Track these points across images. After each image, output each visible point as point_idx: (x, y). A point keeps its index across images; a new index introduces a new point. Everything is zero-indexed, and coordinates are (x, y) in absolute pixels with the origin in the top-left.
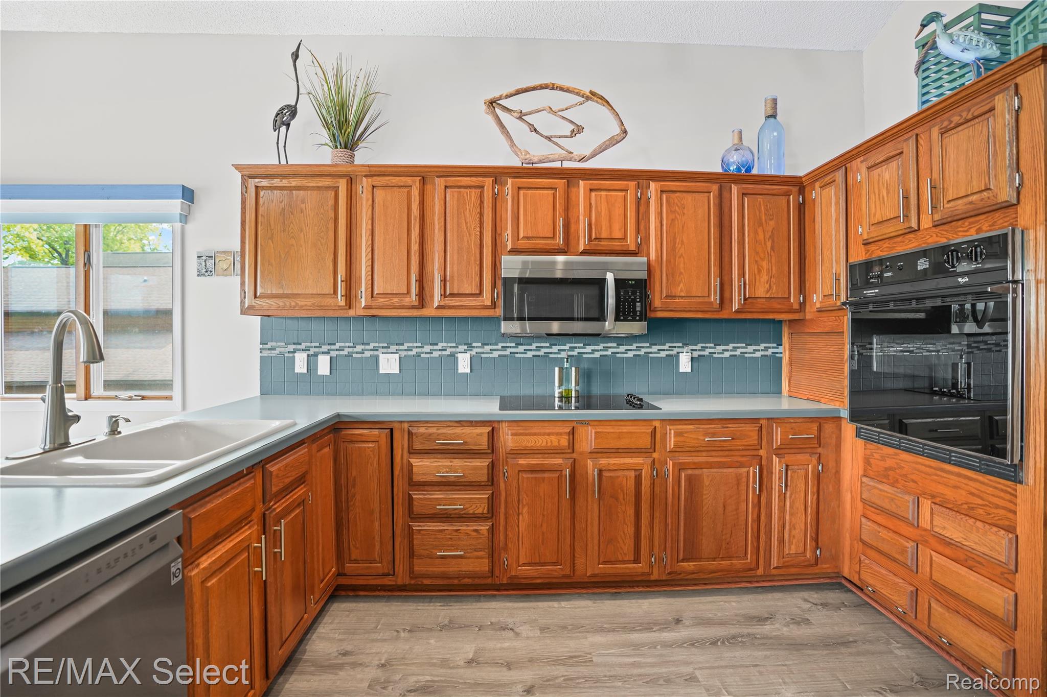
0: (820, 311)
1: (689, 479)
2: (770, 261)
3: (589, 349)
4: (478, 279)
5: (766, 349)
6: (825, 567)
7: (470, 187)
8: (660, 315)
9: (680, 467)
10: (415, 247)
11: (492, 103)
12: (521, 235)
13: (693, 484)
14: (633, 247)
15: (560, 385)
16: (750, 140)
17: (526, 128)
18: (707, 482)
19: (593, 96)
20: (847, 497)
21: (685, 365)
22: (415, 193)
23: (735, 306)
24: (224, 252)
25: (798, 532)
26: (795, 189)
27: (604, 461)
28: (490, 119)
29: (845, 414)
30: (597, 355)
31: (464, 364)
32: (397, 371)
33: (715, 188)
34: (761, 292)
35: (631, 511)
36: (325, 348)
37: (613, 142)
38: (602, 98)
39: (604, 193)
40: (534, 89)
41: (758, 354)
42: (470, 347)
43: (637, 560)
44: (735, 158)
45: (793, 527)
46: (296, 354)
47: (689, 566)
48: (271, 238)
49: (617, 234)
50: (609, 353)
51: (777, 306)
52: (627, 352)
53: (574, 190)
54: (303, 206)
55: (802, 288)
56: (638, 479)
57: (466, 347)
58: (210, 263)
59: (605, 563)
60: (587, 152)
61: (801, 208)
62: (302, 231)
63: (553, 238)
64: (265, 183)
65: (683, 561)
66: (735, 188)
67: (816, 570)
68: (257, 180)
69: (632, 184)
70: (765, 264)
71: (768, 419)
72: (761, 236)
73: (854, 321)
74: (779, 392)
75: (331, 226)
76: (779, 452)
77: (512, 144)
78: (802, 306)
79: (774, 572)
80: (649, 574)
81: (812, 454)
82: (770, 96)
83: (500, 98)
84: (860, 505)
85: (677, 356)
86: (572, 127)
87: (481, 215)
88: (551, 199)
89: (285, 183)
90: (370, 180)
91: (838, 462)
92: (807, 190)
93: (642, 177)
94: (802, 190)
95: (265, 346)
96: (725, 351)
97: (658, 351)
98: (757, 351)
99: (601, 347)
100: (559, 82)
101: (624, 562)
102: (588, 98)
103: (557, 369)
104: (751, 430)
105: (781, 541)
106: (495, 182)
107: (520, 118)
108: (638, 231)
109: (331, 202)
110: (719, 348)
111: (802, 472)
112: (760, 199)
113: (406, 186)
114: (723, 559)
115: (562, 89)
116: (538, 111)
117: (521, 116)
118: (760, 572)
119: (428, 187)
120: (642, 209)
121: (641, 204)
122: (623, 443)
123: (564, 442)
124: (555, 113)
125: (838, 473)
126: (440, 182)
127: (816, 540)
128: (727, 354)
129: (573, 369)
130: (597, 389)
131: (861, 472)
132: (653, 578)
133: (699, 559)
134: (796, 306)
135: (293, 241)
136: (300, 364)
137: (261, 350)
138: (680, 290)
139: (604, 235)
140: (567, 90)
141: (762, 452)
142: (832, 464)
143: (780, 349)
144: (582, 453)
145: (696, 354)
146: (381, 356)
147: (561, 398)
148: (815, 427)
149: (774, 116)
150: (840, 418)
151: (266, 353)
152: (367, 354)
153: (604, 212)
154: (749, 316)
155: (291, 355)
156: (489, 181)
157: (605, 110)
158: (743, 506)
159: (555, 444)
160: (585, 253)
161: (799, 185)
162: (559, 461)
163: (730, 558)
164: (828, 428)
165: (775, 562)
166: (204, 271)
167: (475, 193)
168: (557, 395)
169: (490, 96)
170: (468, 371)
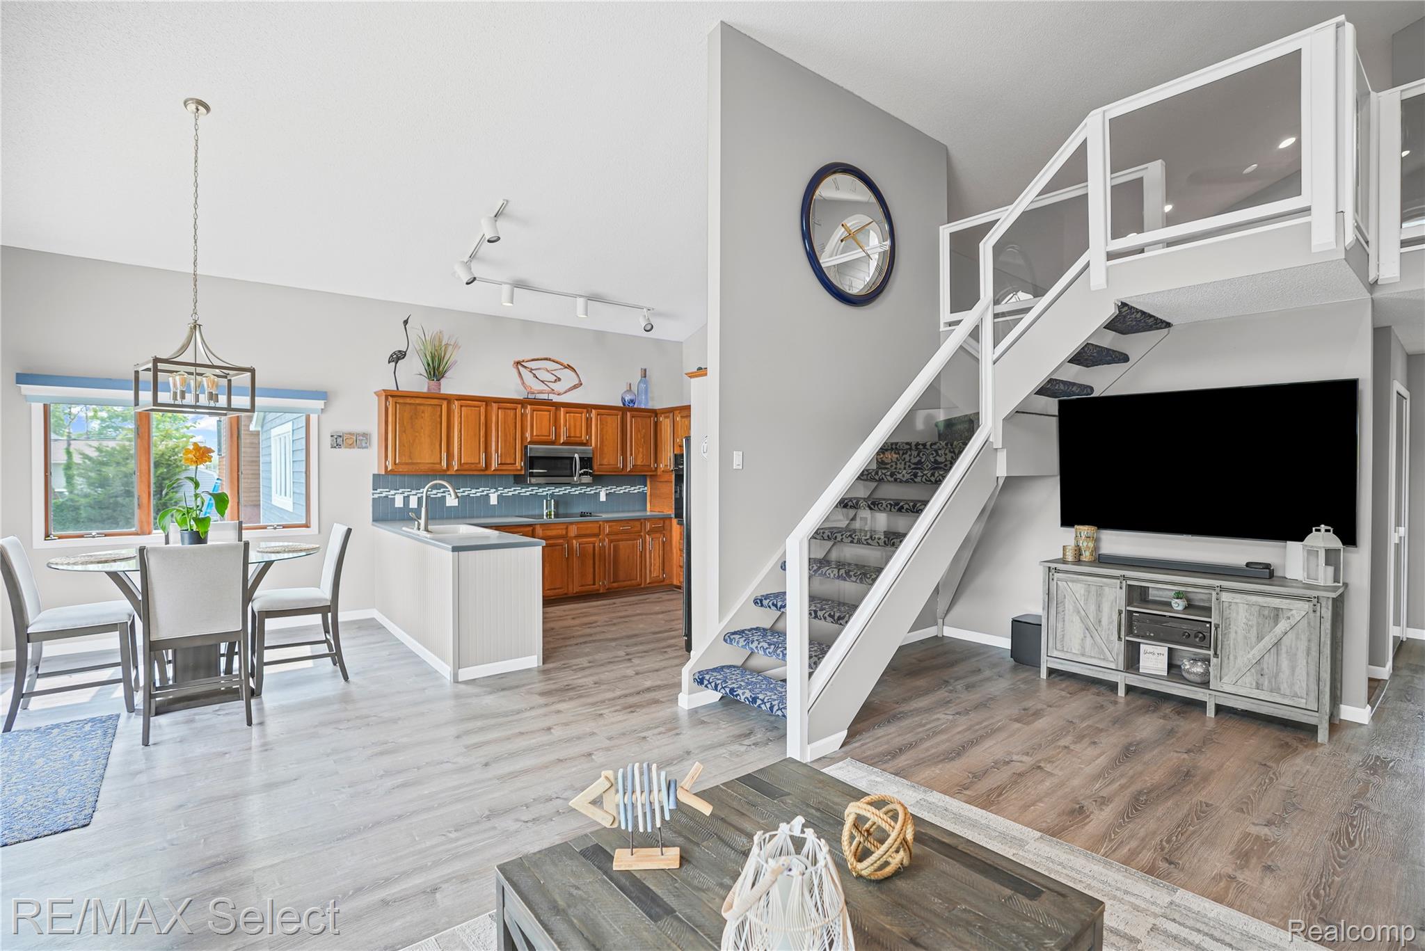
0: (663, 471)
1: (614, 546)
2: (643, 449)
3: (557, 490)
4: (514, 456)
5: (639, 488)
6: (667, 582)
7: (510, 409)
8: (596, 473)
9: (611, 541)
10: (482, 439)
11: (518, 363)
12: (535, 434)
13: (616, 549)
14: (585, 441)
15: (547, 508)
16: (635, 389)
17: (532, 375)
18: (621, 547)
19: (569, 367)
20: (674, 551)
21: (603, 498)
22: (483, 410)
23: (628, 469)
24: (350, 434)
25: (657, 567)
26: (654, 415)
27: (580, 540)
28: (515, 371)
29: (673, 516)
30: (561, 493)
31: (494, 500)
32: (457, 505)
33: (621, 413)
34: (639, 463)
35: (591, 562)
36: (414, 492)
37: (575, 387)
38: (573, 368)
39: (572, 415)
40: (541, 360)
41: (636, 491)
42: (497, 490)
43: (594, 584)
44: (627, 398)
45: (655, 565)
46: (396, 496)
47: (615, 585)
48: (405, 432)
49: (578, 435)
50: (567, 492)
51: (646, 469)
52: (576, 491)
53: (558, 412)
54: (423, 415)
55: (656, 461)
56: (594, 547)
57: (495, 490)
58: (339, 440)
59: (582, 586)
60: (562, 391)
61: (656, 424)
62: (422, 428)
63: (549, 436)
64: (401, 400)
65: (614, 582)
66: (628, 414)
67: (664, 583)
68: (396, 399)
69: (585, 410)
70: (641, 450)
71: (645, 519)
72: (639, 436)
73: (676, 475)
74: (646, 510)
75: (439, 426)
76: (649, 533)
77: (523, 383)
78: (656, 468)
79: (648, 585)
80: (598, 590)
81: (661, 533)
82: (644, 367)
83: (523, 361)
84: (679, 552)
85: (599, 493)
86: (556, 378)
87: (516, 423)
88: (548, 416)
89: (412, 401)
90: (460, 402)
91: (671, 536)
92: (659, 415)
93: (588, 407)
94: (656, 416)
95: (376, 491)
96: (621, 490)
97: (590, 491)
98: (635, 490)
99: (563, 489)
100: (552, 358)
101: (589, 585)
102: (566, 367)
103: (545, 501)
104: (638, 524)
105: (650, 571)
106: (522, 407)
107: (531, 372)
108: (587, 434)
109: (439, 413)
110: (619, 488)
111: (657, 542)
112: (639, 419)
113: (477, 407)
114: (628, 581)
115: (554, 361)
116: (539, 369)
117: (531, 370)
118: (642, 586)
119: (489, 408)
120: (589, 422)
121: (589, 420)
122: (588, 532)
123: (564, 532)
124: (548, 371)
125: (671, 541)
126: (495, 406)
127: (663, 570)
128: (622, 492)
129: (553, 501)
130: (561, 511)
131: (679, 538)
132: (601, 591)
133: (619, 581)
134: (654, 469)
135: (417, 434)
136: (399, 503)
137: (373, 494)
138: (605, 462)
139: (572, 435)
140: (557, 362)
141: (642, 534)
142: (669, 537)
143: (646, 488)
144: (571, 537)
145: (608, 492)
146: (447, 496)
147: (547, 515)
148: (662, 522)
149: (645, 377)
150: (671, 518)
151: (376, 496)
152: (439, 495)
153: (572, 423)
154: (634, 474)
155: (393, 497)
156: (520, 406)
157: (573, 374)
158: (635, 557)
159: (560, 533)
160: (564, 444)
161: (655, 413)
162: (562, 541)
163: (630, 580)
164: (667, 522)
165: (648, 581)
166: (335, 445)
167: (513, 412)
168: (545, 514)
169: (517, 360)
170: (496, 503)
